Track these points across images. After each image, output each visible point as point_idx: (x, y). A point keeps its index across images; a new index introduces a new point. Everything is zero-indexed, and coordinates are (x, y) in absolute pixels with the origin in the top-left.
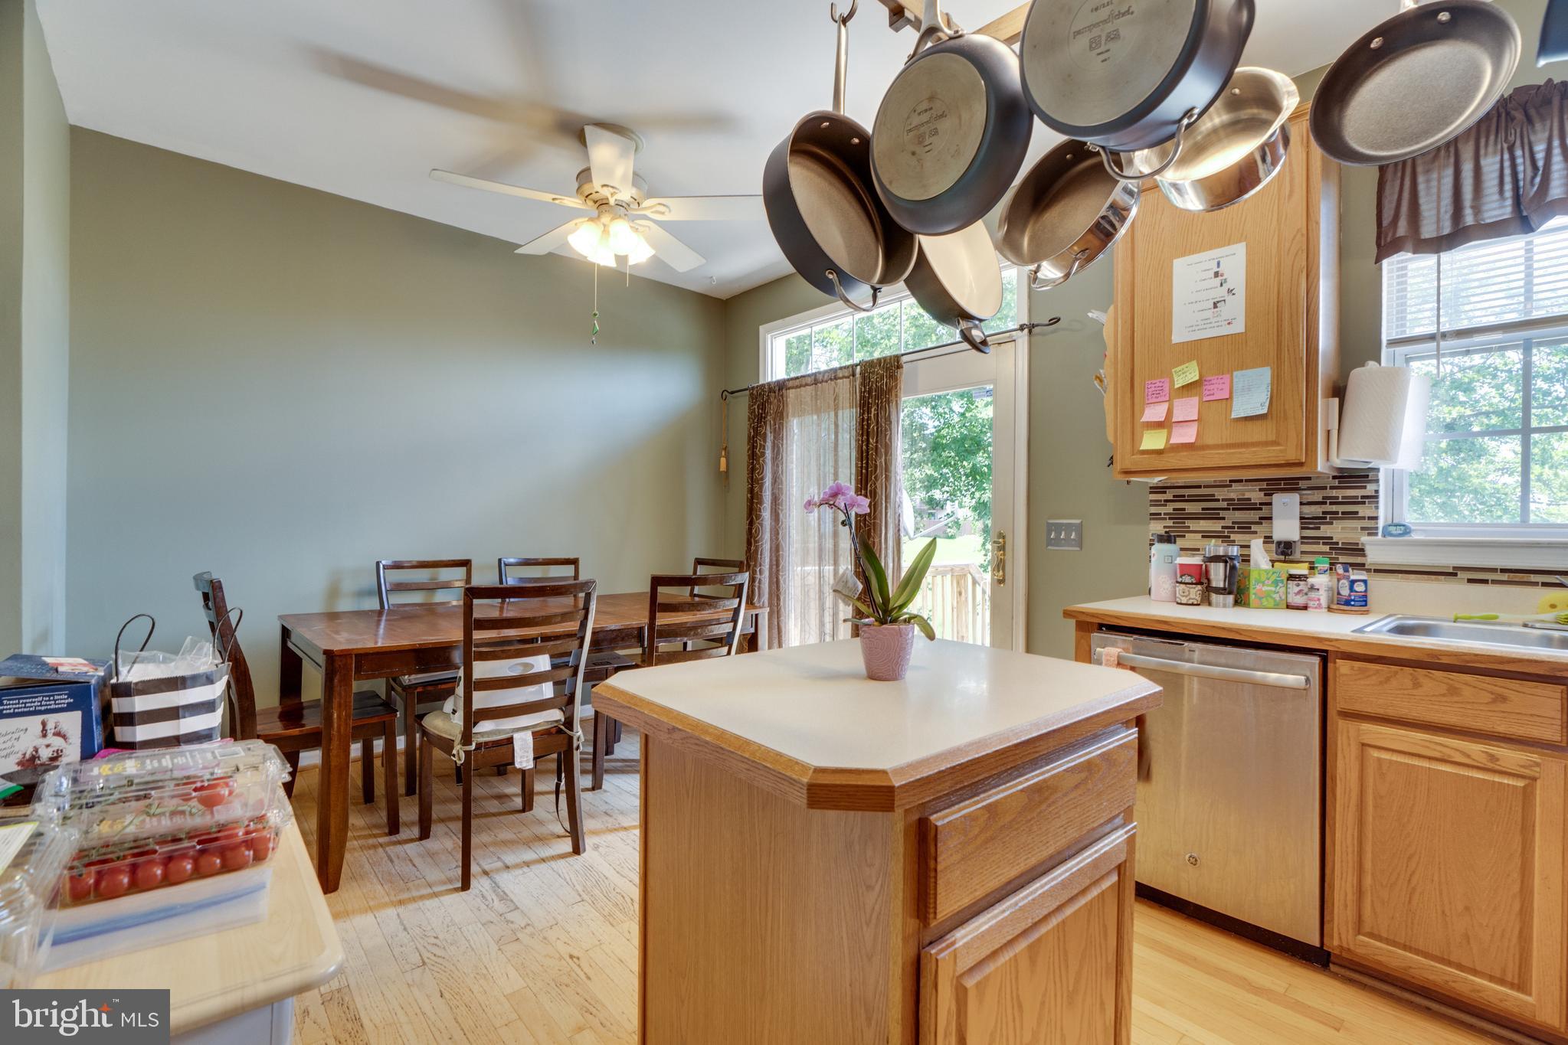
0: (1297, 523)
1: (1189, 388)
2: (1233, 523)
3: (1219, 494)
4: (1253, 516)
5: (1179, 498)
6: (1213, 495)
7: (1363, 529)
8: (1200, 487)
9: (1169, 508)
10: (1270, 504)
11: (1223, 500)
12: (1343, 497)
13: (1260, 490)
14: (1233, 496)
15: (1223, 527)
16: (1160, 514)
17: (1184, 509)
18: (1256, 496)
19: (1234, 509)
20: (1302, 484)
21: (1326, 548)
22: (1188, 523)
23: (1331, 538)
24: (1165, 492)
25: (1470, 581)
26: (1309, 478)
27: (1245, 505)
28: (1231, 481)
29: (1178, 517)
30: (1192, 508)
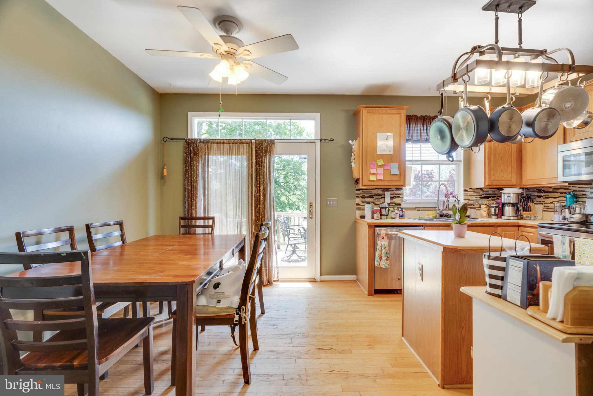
0: (389, 199)
1: (381, 166)
2: (376, 199)
3: (373, 191)
4: (380, 197)
5: (363, 193)
6: (371, 192)
7: (401, 200)
8: (368, 190)
9: (361, 195)
10: (384, 194)
11: (374, 193)
12: (397, 193)
13: (382, 191)
14: (376, 192)
15: (374, 200)
16: (359, 197)
17: (365, 195)
18: (381, 192)
19: (376, 195)
20: (390, 190)
21: (394, 204)
22: (366, 199)
23: (395, 202)
24: (360, 191)
25: (418, 210)
26: (391, 189)
27: (378, 194)
28: (375, 188)
29: (363, 197)
30: (366, 195)
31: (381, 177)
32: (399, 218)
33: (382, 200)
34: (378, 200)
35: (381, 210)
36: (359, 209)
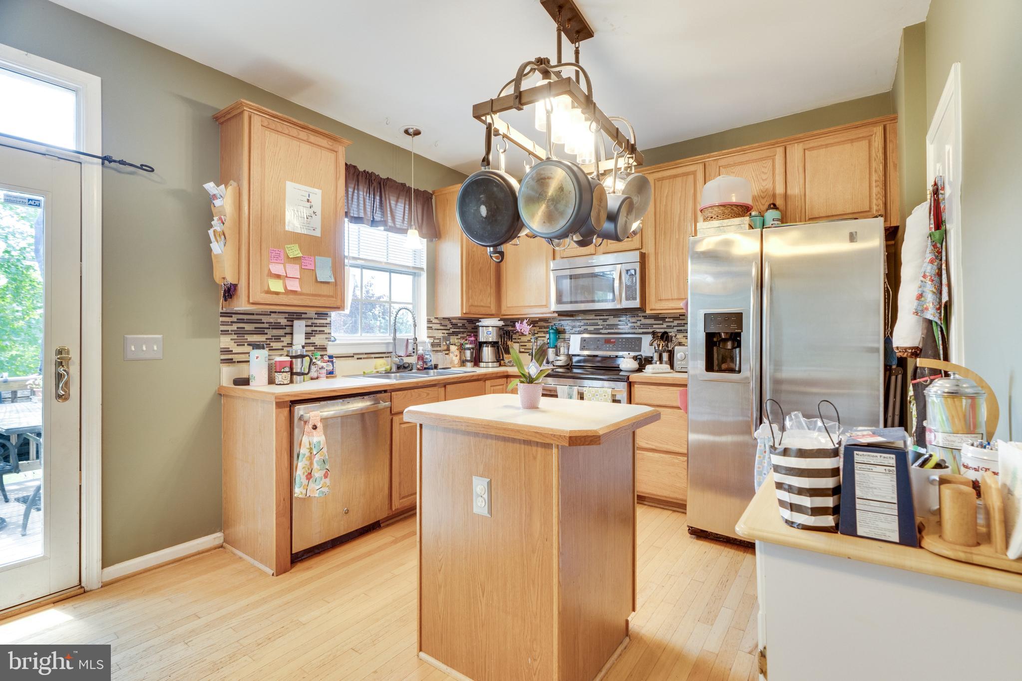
0: (303, 336)
2: (272, 336)
3: (265, 319)
4: (281, 332)
5: (240, 321)
6: (261, 320)
7: (326, 338)
8: (253, 314)
9: (234, 327)
10: (292, 326)
11: (267, 323)
12: (319, 324)
13: (285, 318)
14: (272, 320)
15: (266, 339)
16: (228, 331)
17: (244, 328)
18: (283, 322)
19: (272, 328)
20: (303, 316)
21: (313, 348)
22: (246, 336)
23: (315, 343)
24: (231, 317)
25: (358, 359)
26: (306, 313)
27: (277, 326)
28: (270, 312)
29: (240, 333)
30: (248, 327)
31: (294, 286)
32: (327, 377)
33: (287, 340)
34: (277, 339)
35: (291, 363)
36: (230, 361)
